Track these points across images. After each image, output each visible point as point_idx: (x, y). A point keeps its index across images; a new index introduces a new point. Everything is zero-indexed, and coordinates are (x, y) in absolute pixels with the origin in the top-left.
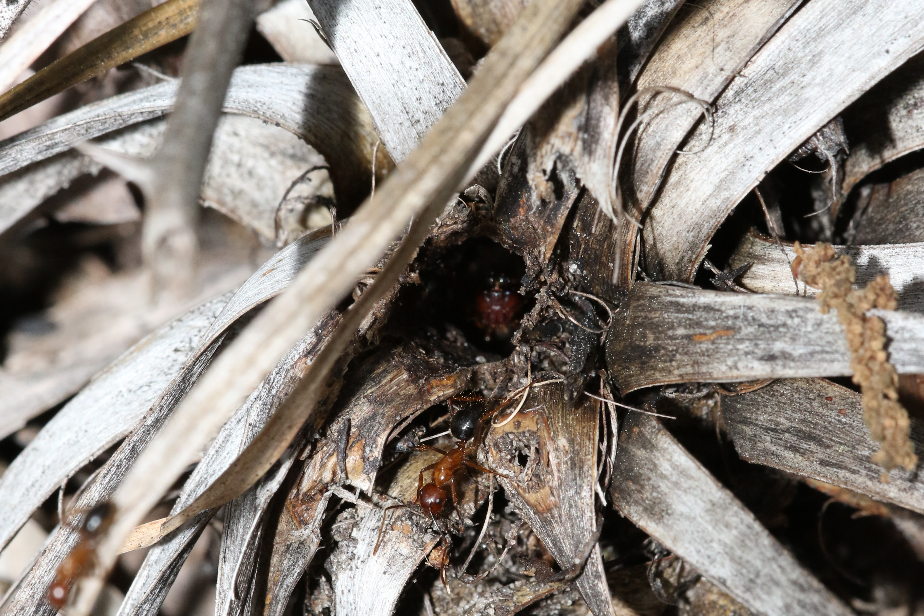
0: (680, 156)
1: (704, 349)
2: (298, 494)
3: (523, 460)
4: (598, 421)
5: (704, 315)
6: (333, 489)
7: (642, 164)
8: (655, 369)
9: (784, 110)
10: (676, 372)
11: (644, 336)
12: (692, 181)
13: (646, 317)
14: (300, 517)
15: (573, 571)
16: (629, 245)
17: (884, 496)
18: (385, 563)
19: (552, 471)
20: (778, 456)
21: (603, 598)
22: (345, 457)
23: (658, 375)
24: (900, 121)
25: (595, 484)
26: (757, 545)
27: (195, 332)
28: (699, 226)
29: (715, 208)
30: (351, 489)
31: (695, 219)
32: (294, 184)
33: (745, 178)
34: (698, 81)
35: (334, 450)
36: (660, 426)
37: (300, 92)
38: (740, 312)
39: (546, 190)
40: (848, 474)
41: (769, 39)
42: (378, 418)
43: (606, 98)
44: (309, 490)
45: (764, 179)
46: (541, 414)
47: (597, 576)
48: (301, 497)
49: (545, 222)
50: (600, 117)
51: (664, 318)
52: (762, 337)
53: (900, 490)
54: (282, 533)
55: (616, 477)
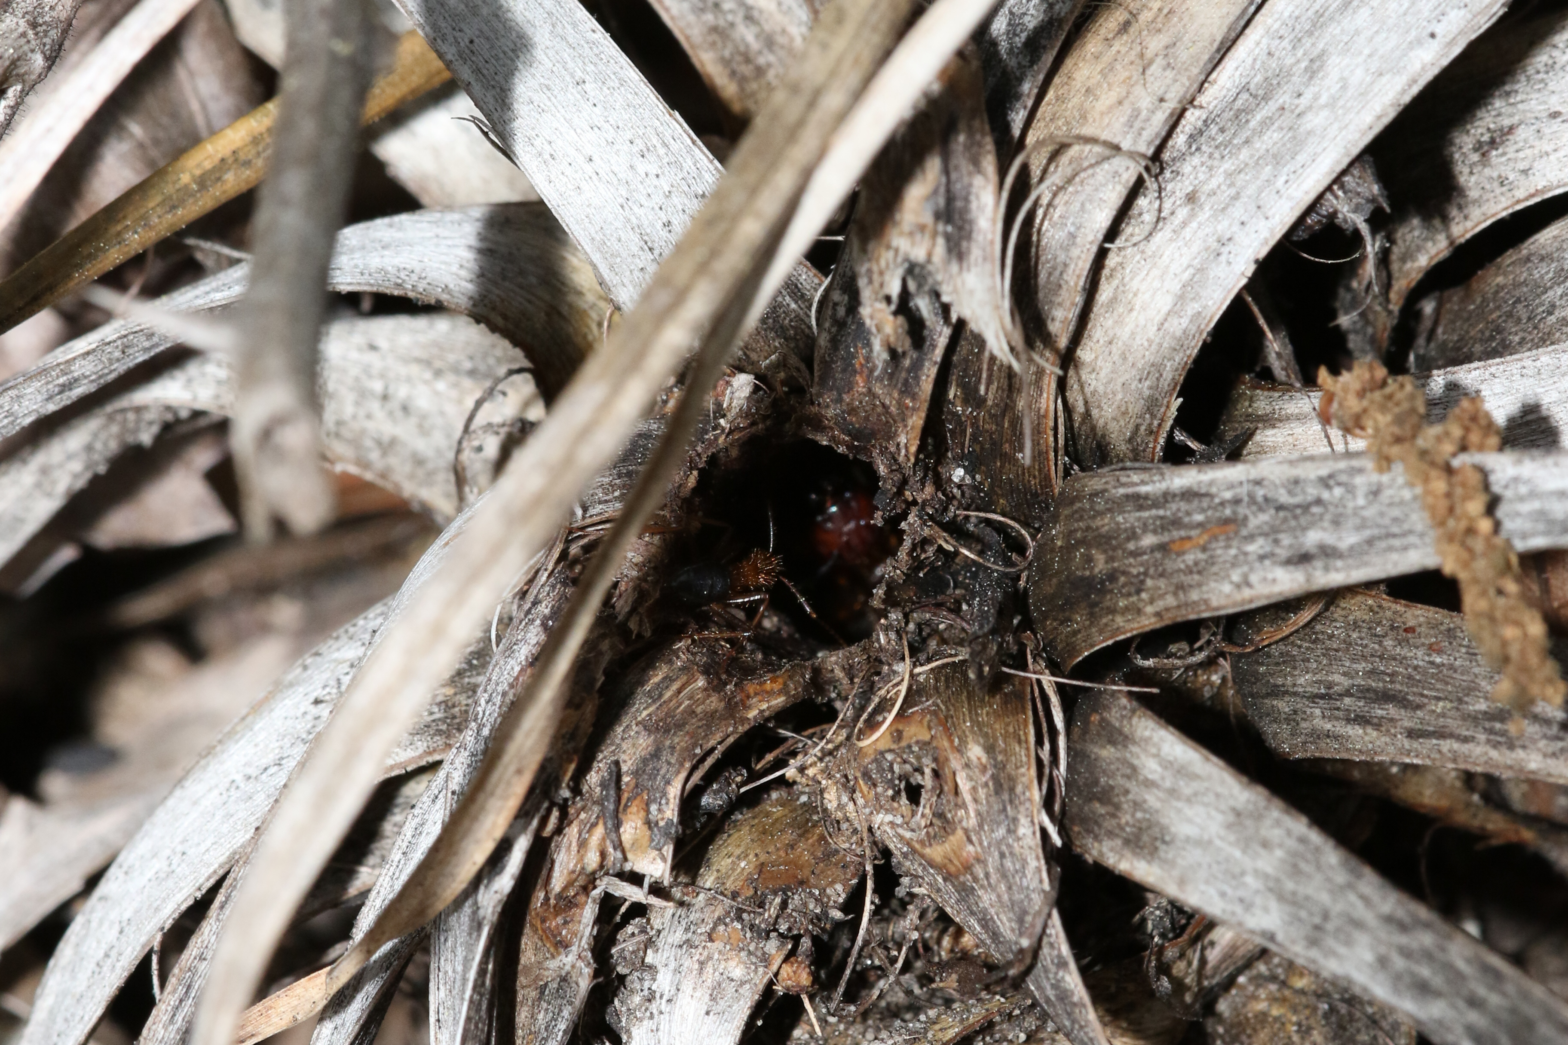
0: (1111, 255)
1: (1190, 563)
2: (547, 899)
3: (914, 794)
4: (1030, 713)
5: (1183, 506)
6: (605, 885)
7: (1050, 274)
8: (1112, 611)
9: (1274, 156)
10: (1149, 609)
11: (1088, 559)
12: (1135, 295)
13: (1088, 528)
14: (555, 937)
15: (1021, 961)
16: (1045, 416)
17: (1521, 770)
18: (707, 998)
19: (964, 803)
20: (1336, 737)
21: (1075, 999)
22: (618, 825)
23: (1119, 620)
24: (1471, 173)
25: (1039, 812)
26: (1319, 867)
27: (345, 668)
28: (1157, 367)
29: (1179, 333)
30: (636, 879)
31: (1150, 357)
32: (479, 404)
33: (1222, 276)
34: (1125, 125)
35: (598, 817)
36: (1135, 703)
37: (470, 247)
38: (1243, 491)
39: (896, 332)
40: (1456, 746)
41: (1234, 41)
42: (665, 756)
43: (976, 162)
44: (565, 888)
45: (1256, 273)
46: (935, 713)
47: (1062, 964)
48: (552, 901)
49: (901, 392)
50: (969, 194)
51: (1118, 524)
52: (1284, 527)
53: (1545, 756)
54: (528, 969)
55: (1071, 800)
